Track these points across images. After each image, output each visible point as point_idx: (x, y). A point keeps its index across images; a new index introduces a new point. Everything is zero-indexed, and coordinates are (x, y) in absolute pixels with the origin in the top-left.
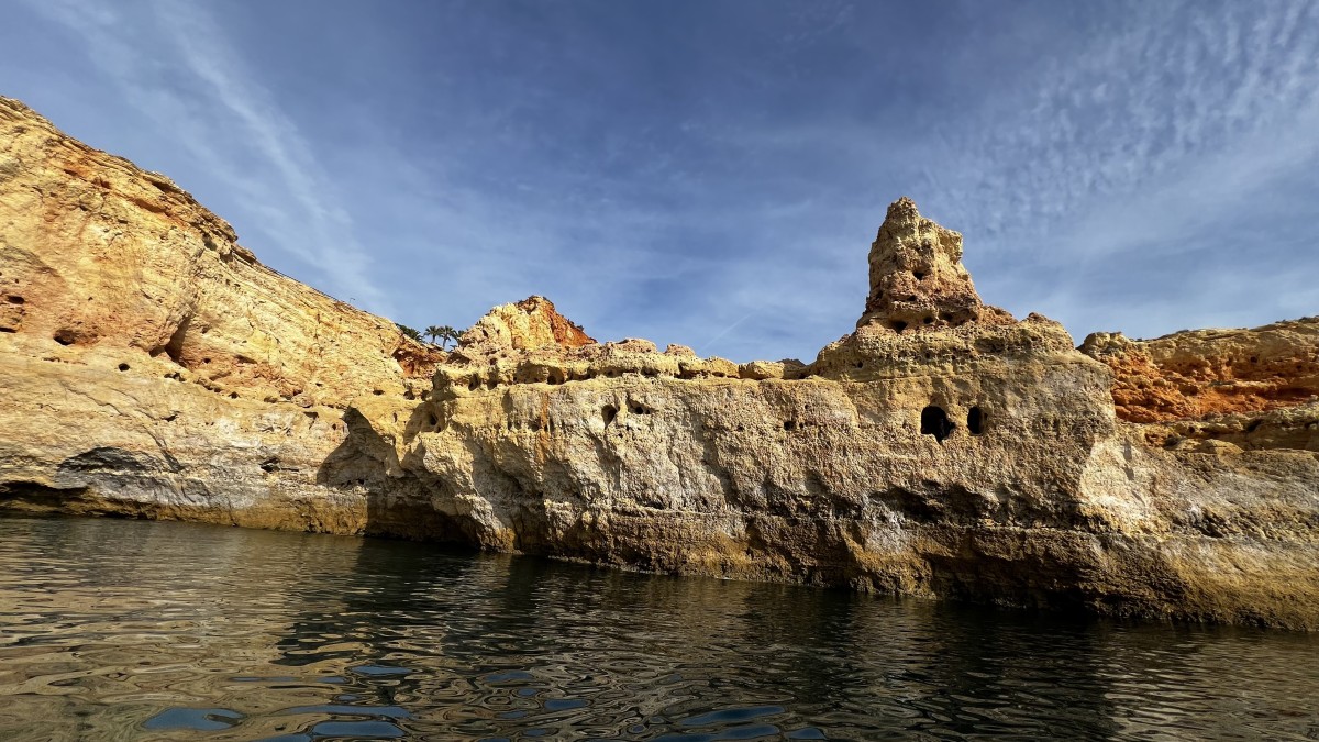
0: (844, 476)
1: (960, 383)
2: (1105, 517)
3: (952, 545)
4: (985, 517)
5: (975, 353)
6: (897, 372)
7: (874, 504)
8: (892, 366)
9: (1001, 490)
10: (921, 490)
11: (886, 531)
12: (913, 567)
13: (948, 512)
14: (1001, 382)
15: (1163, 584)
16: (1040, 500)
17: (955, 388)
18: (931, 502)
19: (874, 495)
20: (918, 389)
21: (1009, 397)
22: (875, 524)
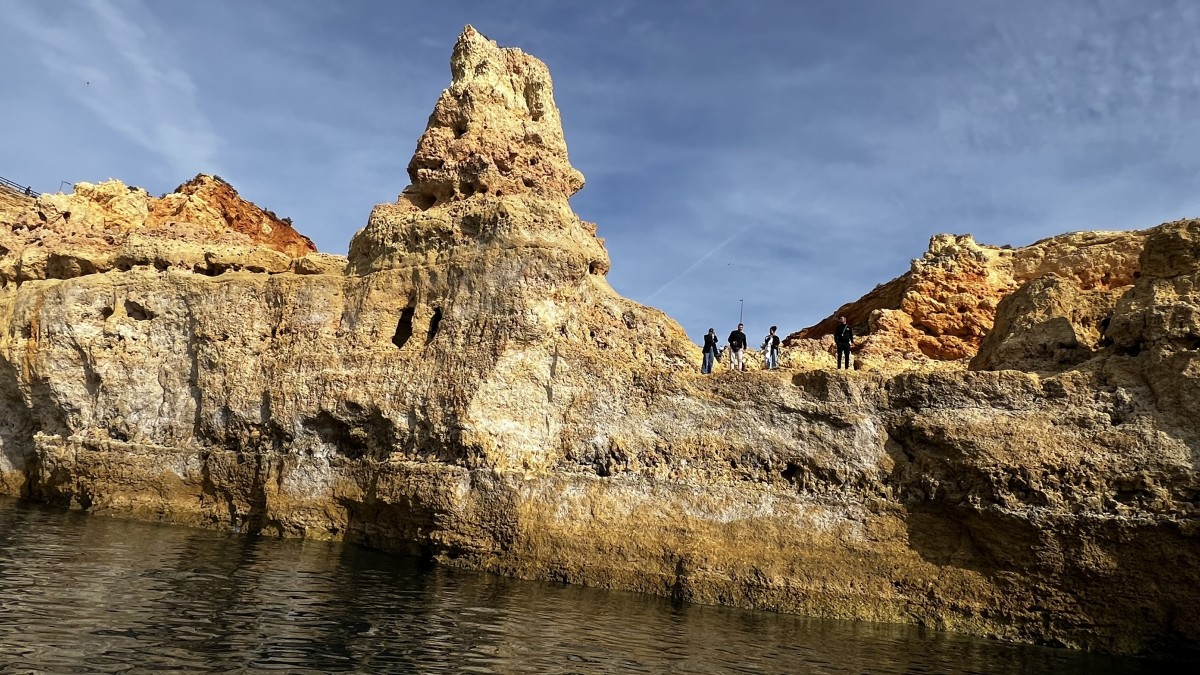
0: (287, 398)
1: (433, 275)
2: (485, 447)
3: (364, 487)
4: (397, 450)
5: (458, 237)
6: (387, 262)
7: (307, 433)
8: (384, 256)
9: (412, 416)
10: (345, 414)
11: (308, 468)
12: (327, 516)
13: (372, 444)
14: (461, 273)
15: (501, 533)
16: (436, 426)
17: (428, 282)
18: (356, 431)
19: (307, 422)
20: (396, 284)
21: (462, 292)
22: (301, 459)
